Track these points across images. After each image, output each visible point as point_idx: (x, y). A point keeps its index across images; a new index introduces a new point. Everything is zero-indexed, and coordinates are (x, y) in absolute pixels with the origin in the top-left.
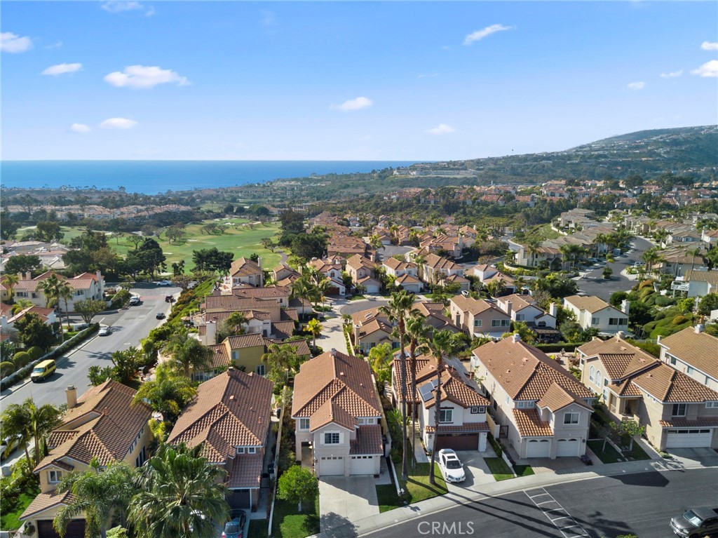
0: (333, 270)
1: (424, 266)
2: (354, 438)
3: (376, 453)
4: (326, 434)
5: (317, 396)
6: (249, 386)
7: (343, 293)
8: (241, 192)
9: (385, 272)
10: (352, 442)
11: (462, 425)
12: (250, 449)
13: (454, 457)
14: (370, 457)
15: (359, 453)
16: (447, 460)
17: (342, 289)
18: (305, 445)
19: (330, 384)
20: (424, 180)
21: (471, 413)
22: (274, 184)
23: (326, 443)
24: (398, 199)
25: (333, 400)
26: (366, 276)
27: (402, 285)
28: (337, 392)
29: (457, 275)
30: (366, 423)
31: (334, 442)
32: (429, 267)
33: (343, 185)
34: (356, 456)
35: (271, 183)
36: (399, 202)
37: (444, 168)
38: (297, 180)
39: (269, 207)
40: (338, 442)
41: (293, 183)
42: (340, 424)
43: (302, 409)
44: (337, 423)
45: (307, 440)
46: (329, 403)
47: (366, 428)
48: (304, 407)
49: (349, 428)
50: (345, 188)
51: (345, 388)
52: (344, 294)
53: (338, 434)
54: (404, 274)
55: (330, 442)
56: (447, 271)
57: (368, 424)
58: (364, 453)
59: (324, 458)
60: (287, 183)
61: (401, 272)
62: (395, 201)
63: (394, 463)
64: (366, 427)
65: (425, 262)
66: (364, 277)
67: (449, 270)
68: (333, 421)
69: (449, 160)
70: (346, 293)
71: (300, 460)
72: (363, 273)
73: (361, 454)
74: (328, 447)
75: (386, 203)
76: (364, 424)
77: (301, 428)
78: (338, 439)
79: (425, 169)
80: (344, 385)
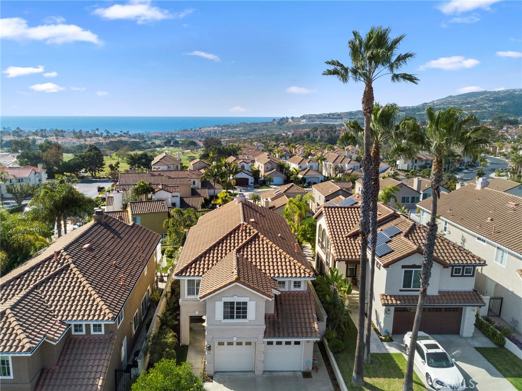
0: (243, 163)
1: (323, 162)
2: (272, 311)
3: (306, 337)
4: (225, 303)
5: (214, 246)
6: (122, 236)
7: (251, 183)
8: (178, 134)
9: (289, 167)
10: (267, 318)
11: (437, 294)
12: (95, 326)
13: (435, 347)
14: (297, 343)
15: (279, 337)
16: (425, 351)
17: (251, 180)
18: (197, 320)
19: (235, 230)
20: (311, 125)
21: (452, 276)
22: (202, 129)
23: (225, 318)
24: (293, 135)
25: (238, 251)
26: (272, 169)
27: (305, 177)
28: (244, 241)
29: (354, 170)
30: (289, 287)
31: (238, 317)
32: (328, 163)
33: (252, 129)
34: (275, 340)
35: (200, 128)
36: (294, 137)
37: (325, 117)
38: (218, 126)
39: (197, 141)
40: (245, 317)
41: (216, 128)
42: (249, 286)
43: (191, 264)
44: (244, 284)
45: (197, 314)
46: (232, 257)
47: (289, 296)
48: (195, 262)
49: (264, 294)
50: (253, 131)
51: (257, 236)
52: (253, 185)
53: (245, 303)
54: (306, 168)
55: (232, 317)
56: (344, 166)
57: (293, 289)
58: (288, 336)
59: (221, 344)
60: (212, 128)
61: (304, 167)
62: (291, 136)
63: (334, 354)
64: (290, 294)
65: (324, 159)
66: (270, 171)
67: (347, 165)
68: (237, 280)
69: (329, 113)
70: (254, 184)
71: (188, 343)
72: (270, 166)
73: (284, 337)
74: (227, 324)
75: (284, 138)
76: (287, 290)
77: (189, 294)
78: (246, 312)
79: (312, 118)
80: (256, 232)
